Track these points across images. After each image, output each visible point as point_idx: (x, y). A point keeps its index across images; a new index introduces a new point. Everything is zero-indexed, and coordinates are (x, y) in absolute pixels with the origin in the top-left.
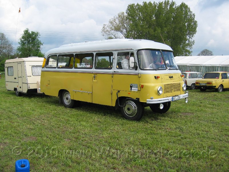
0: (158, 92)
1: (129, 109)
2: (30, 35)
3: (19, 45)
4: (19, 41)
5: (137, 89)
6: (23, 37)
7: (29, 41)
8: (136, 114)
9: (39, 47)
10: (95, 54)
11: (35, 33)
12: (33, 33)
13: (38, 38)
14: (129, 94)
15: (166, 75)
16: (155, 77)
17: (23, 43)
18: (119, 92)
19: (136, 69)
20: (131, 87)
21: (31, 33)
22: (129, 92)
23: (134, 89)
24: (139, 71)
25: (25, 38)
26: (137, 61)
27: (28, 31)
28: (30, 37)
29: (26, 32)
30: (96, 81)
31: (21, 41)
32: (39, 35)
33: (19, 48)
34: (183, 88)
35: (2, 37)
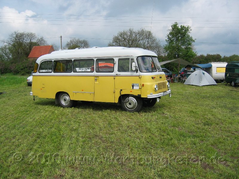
0: (155, 89)
1: (130, 104)
2: (179, 30)
3: (166, 43)
4: (167, 38)
5: (138, 87)
6: (171, 34)
7: (178, 38)
8: (136, 107)
9: (190, 44)
10: (95, 59)
11: (185, 28)
12: (183, 28)
13: (189, 34)
14: (131, 91)
15: (157, 75)
16: (152, 78)
17: (170, 41)
18: (121, 90)
19: (137, 72)
20: (133, 86)
21: (180, 27)
22: (131, 90)
23: (136, 87)
24: (139, 73)
25: (173, 34)
26: (137, 66)
27: (176, 26)
28: (179, 33)
29: (175, 27)
30: (98, 82)
31: (169, 38)
32: (189, 30)
33: (166, 47)
34: (168, 86)
35: (149, 35)
